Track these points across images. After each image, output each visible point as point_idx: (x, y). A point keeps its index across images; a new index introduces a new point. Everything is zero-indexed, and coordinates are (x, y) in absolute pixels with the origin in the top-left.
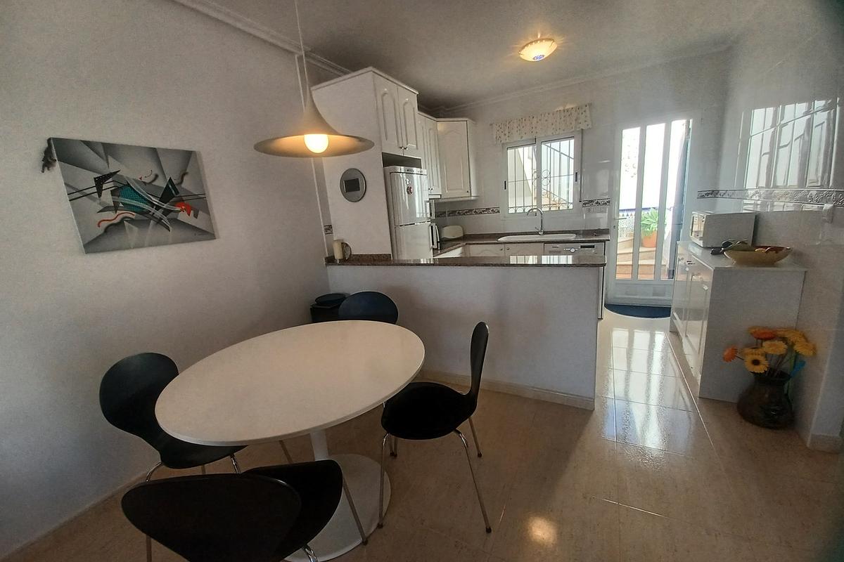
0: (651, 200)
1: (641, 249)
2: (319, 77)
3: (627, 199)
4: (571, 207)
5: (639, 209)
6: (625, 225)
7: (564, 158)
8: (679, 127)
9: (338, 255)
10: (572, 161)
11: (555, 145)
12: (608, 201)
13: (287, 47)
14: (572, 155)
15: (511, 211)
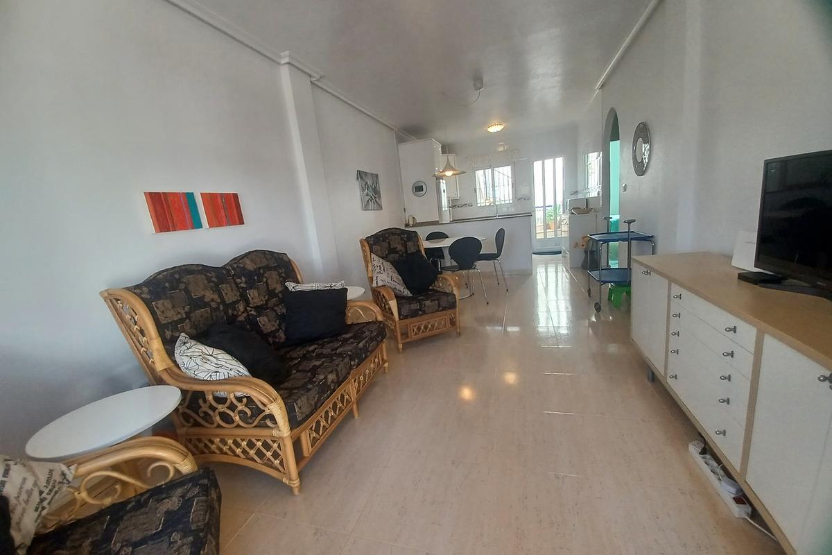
0: (550, 201)
1: (548, 231)
2: (401, 140)
3: (538, 201)
4: (511, 202)
5: (544, 207)
6: (539, 214)
7: (506, 178)
8: (560, 161)
9: (411, 223)
10: (510, 180)
11: (500, 169)
12: (529, 198)
13: (391, 126)
14: (510, 175)
15: (479, 205)
